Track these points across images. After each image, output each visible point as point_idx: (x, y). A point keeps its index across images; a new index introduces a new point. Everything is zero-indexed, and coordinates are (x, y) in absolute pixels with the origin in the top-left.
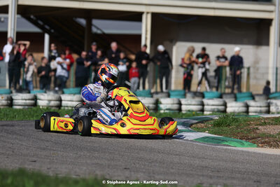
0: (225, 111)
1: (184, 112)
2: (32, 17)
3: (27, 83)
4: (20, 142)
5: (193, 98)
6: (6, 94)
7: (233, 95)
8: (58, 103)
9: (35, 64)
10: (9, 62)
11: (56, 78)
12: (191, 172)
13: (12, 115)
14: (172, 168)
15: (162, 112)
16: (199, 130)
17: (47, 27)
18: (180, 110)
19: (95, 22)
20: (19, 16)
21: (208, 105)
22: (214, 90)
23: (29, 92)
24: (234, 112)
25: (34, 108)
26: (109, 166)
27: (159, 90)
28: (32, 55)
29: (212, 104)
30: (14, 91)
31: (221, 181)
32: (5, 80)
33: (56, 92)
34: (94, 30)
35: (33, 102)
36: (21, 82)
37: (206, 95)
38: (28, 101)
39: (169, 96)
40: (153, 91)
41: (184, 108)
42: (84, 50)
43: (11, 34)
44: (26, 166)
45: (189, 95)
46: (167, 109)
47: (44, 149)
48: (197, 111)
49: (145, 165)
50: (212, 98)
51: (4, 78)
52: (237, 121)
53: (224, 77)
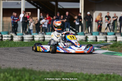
0: (116, 41)
1: (98, 41)
2: (32, 2)
3: (30, 30)
4: (26, 56)
5: (103, 35)
6: (20, 35)
7: (120, 34)
8: (43, 39)
9: (33, 22)
10: (22, 22)
11: (43, 28)
13: (23, 45)
14: (92, 66)
15: (89, 41)
16: (104, 49)
17: (38, 6)
18: (96, 40)
19: (59, 3)
20: (26, 1)
21: (109, 38)
22: (112, 31)
23: (31, 34)
24: (120, 41)
25: (33, 41)
26: (64, 66)
27: (87, 32)
28: (32, 18)
29: (110, 37)
30: (24, 34)
31: (113, 71)
32: (20, 29)
33: (43, 34)
34: (59, 7)
35: (32, 38)
36: (27, 30)
37: (108, 34)
38: (30, 38)
39: (92, 35)
40: (85, 33)
41: (98, 39)
42: (54, 16)
43: (23, 10)
44: (28, 67)
45: (101, 34)
46: (91, 40)
47: (36, 59)
48: (104, 41)
49: (80, 65)
50: (110, 35)
51: (20, 28)
52: (121, 45)
53: (116, 26)
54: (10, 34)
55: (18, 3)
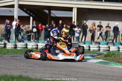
0: (109, 50)
1: (91, 51)
2: (25, 9)
4: (20, 64)
5: (95, 44)
6: (13, 43)
7: (113, 43)
8: (36, 46)
10: (15, 29)
12: (94, 77)
13: (16, 52)
16: (98, 58)
17: (31, 14)
18: (89, 50)
19: (52, 11)
20: (19, 9)
21: (102, 48)
22: (104, 41)
23: (24, 42)
24: (113, 51)
25: (26, 49)
26: (58, 74)
29: (103, 47)
30: (17, 42)
33: (35, 42)
34: (52, 15)
35: (25, 46)
37: (101, 43)
38: (23, 46)
39: (85, 44)
41: (91, 49)
43: (16, 17)
44: (22, 74)
45: (93, 43)
47: (30, 67)
48: (97, 50)
49: (74, 74)
50: (103, 45)
51: (13, 36)
52: (114, 55)
53: (109, 35)
54: (3, 41)
55: (11, 10)
